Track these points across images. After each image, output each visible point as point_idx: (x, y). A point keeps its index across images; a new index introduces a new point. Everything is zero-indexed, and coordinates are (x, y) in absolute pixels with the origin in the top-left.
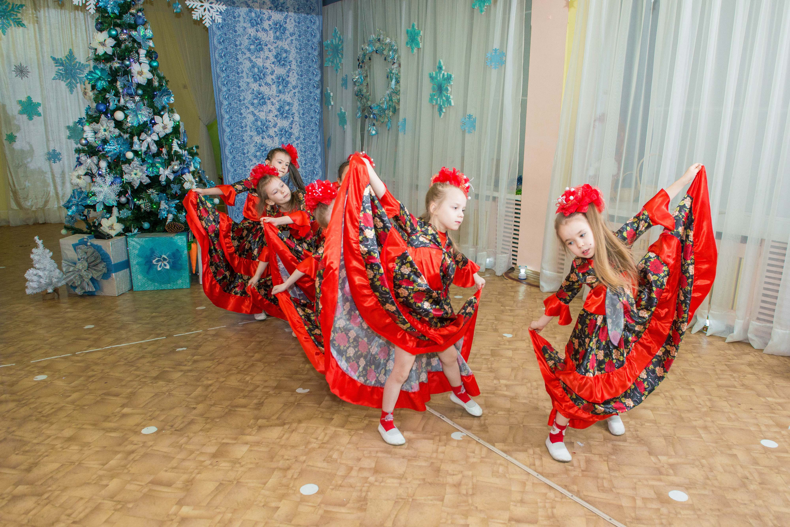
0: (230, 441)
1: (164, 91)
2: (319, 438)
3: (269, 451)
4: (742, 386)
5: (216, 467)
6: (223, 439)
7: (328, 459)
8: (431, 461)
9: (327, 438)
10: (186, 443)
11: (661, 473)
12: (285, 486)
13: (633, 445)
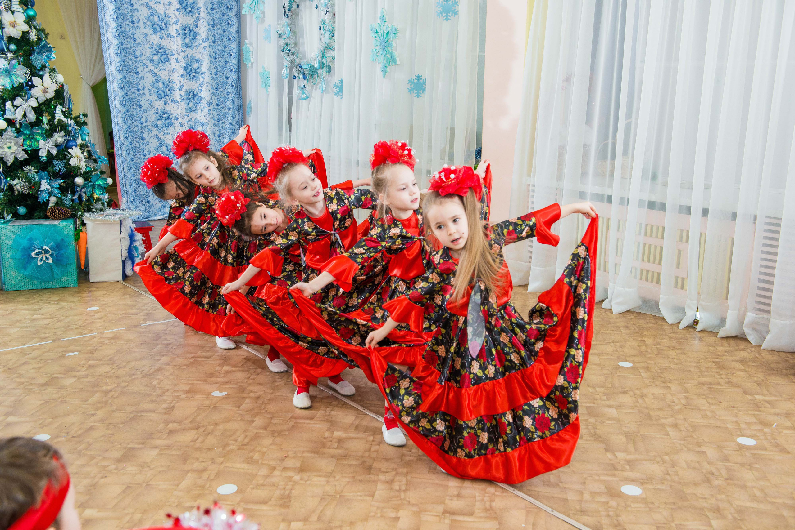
0: (136, 446)
1: (43, 47)
2: (239, 440)
3: (182, 454)
4: (728, 383)
5: (122, 471)
6: (129, 444)
7: (249, 461)
8: (363, 459)
9: (246, 441)
10: (86, 449)
11: (616, 469)
12: (200, 487)
13: (588, 442)
